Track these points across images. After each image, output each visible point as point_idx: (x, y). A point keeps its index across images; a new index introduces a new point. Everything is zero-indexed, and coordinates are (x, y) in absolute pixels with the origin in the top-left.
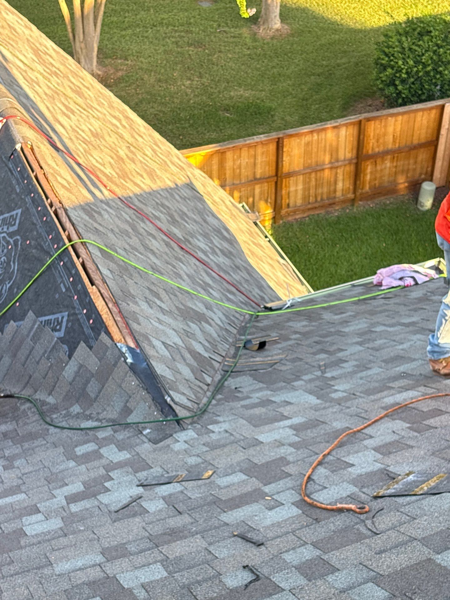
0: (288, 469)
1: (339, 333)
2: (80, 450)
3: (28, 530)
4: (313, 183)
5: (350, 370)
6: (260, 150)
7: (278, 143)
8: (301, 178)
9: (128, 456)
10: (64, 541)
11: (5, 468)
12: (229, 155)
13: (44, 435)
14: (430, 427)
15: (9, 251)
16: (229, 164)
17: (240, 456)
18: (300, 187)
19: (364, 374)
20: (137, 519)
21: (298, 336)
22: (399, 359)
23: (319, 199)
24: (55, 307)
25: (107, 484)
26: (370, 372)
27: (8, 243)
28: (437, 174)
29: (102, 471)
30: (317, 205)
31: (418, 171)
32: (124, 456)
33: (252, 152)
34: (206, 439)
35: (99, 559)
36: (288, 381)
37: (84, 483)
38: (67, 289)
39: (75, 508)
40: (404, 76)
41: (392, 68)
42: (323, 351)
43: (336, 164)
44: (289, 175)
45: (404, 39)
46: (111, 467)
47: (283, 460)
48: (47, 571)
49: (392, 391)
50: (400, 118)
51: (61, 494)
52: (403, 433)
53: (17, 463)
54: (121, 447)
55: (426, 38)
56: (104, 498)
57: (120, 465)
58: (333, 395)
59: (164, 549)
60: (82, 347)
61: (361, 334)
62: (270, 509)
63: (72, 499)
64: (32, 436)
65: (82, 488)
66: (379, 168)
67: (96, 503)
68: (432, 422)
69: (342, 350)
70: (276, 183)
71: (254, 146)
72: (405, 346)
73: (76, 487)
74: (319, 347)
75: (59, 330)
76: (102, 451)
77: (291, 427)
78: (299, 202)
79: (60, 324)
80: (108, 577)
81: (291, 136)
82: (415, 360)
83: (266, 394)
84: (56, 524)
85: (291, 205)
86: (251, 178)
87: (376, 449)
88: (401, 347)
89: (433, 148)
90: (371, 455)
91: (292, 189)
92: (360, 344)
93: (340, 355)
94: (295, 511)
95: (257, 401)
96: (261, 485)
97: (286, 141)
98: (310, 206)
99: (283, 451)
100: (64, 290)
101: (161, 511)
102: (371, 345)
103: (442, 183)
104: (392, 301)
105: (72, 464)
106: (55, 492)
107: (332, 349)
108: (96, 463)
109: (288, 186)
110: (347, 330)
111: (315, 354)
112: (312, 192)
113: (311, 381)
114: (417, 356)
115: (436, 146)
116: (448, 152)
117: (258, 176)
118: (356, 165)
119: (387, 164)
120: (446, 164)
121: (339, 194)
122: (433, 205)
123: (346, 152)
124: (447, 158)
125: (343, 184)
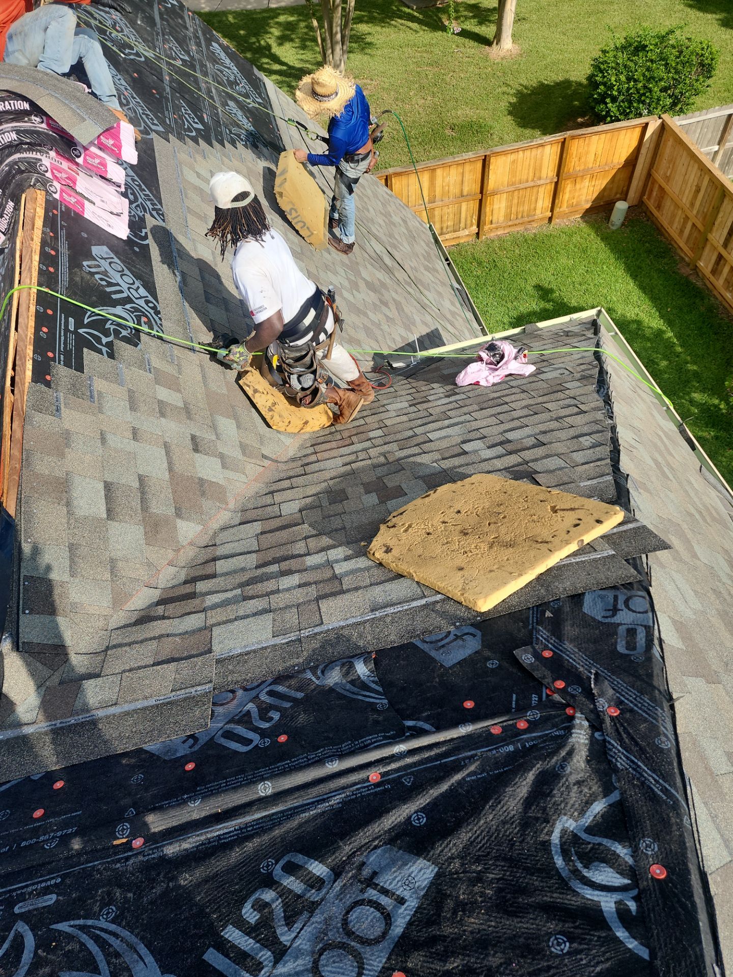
4: (515, 201)
6: (468, 167)
7: (484, 161)
8: (505, 195)
12: (439, 172)
16: (439, 181)
18: (503, 204)
23: (520, 216)
28: (632, 194)
30: (517, 222)
31: (614, 191)
33: (460, 169)
40: (615, 93)
41: (605, 85)
43: (539, 182)
44: (494, 193)
45: (620, 54)
50: (603, 136)
55: (641, 53)
66: (578, 186)
70: (481, 201)
71: (463, 164)
78: (501, 219)
81: (498, 153)
85: (493, 222)
86: (458, 195)
89: (631, 168)
91: (496, 206)
97: (493, 160)
98: (510, 223)
103: (635, 203)
109: (492, 204)
112: (514, 209)
115: (634, 166)
116: (645, 172)
117: (465, 193)
118: (557, 184)
119: (586, 183)
120: (641, 184)
121: (538, 212)
122: (623, 224)
123: (549, 170)
124: (643, 178)
125: (543, 202)
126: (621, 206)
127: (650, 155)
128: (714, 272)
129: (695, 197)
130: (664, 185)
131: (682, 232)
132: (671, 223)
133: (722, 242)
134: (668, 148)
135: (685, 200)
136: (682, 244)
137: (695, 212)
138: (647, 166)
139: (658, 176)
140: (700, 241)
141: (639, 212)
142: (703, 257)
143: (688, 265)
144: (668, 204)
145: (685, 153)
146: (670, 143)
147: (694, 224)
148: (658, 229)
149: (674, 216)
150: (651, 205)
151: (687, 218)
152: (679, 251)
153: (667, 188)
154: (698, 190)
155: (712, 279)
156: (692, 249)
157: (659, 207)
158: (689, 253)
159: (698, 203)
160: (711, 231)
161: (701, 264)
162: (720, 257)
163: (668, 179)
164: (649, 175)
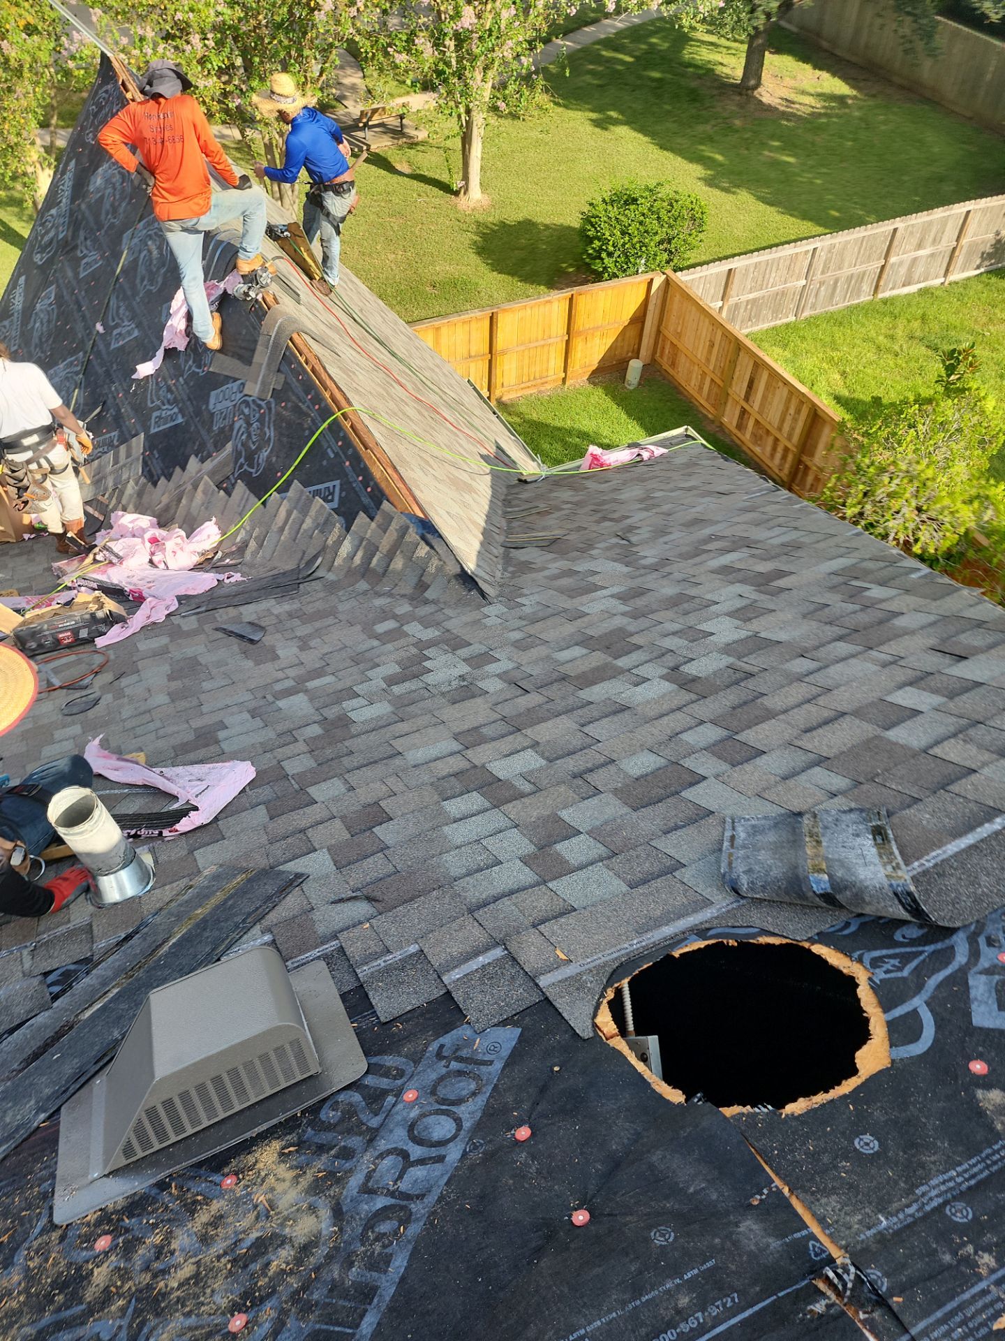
0: (636, 640)
1: (615, 501)
2: (381, 628)
3: (352, 715)
4: (526, 361)
5: (647, 535)
6: (474, 325)
7: (491, 318)
8: (515, 355)
9: (437, 633)
10: (403, 727)
11: (301, 649)
12: (444, 331)
13: (333, 612)
14: (782, 590)
15: (263, 415)
16: (444, 340)
17: (569, 629)
18: (514, 365)
19: (666, 539)
20: (479, 700)
21: (569, 506)
22: (697, 522)
23: (532, 378)
24: (325, 476)
25: (427, 664)
26: (671, 537)
27: (260, 407)
28: (644, 352)
29: (414, 651)
30: (529, 384)
31: (626, 349)
32: (431, 633)
33: (466, 327)
34: (518, 612)
35: (455, 746)
36: (582, 551)
37: (398, 663)
38: (337, 454)
39: (397, 689)
40: (611, 249)
41: (599, 240)
42: (605, 519)
43: (550, 341)
44: (504, 352)
45: (610, 208)
46: (422, 645)
47: (622, 633)
48: (397, 761)
49: (712, 554)
50: (610, 292)
51: (377, 677)
52: (753, 597)
53: (312, 644)
54: (426, 623)
55: (632, 207)
56: (430, 679)
57: (432, 643)
58: (643, 562)
59: (529, 732)
60: (362, 518)
61: (641, 501)
62: (636, 685)
63: (392, 681)
64: (320, 615)
65: (398, 669)
66: (589, 344)
67: (421, 685)
68: (782, 583)
69: (628, 517)
70: (490, 362)
71: (469, 322)
72: (699, 509)
73: (392, 669)
74: (600, 515)
75: (332, 501)
76: (405, 628)
77: (612, 596)
78: (513, 381)
79: (332, 494)
80: (475, 767)
81: (505, 310)
82: (718, 522)
83: (563, 564)
84: (382, 709)
85: (505, 384)
86: (466, 355)
87: (730, 614)
88: (694, 510)
89: (640, 325)
90: (728, 623)
91: (506, 367)
92: (646, 509)
93: (629, 521)
94: (667, 686)
95: (557, 571)
96: (610, 659)
97: (500, 317)
98: (523, 385)
99: (619, 621)
100: (332, 456)
101: (501, 690)
102: (658, 510)
103: (648, 361)
104: (656, 468)
105: (376, 643)
106: (370, 674)
107: (616, 516)
108: (402, 642)
109: (502, 365)
110: (623, 497)
111: (598, 522)
112: (526, 370)
113: (608, 549)
114: (719, 518)
115: (643, 323)
116: (654, 329)
117: (473, 354)
118: (568, 342)
119: (597, 340)
120: (652, 341)
121: (551, 372)
122: (639, 384)
123: (559, 327)
124: (653, 335)
125: (556, 362)
126: (635, 366)
127: (657, 311)
128: (740, 426)
129: (710, 352)
130: (675, 342)
131: (701, 388)
132: (688, 380)
133: (743, 395)
134: (675, 303)
135: (701, 354)
136: (702, 402)
137: (711, 367)
138: (656, 323)
139: (669, 332)
140: (721, 396)
141: (652, 371)
142: (727, 413)
143: (713, 422)
144: (682, 360)
145: (694, 309)
146: (677, 298)
147: (712, 380)
148: (676, 388)
149: (690, 372)
150: (665, 363)
151: (704, 374)
152: (701, 409)
153: (679, 345)
154: (712, 345)
155: (739, 434)
156: (713, 406)
157: (673, 365)
158: (711, 410)
159: (713, 359)
160: (731, 385)
161: (725, 420)
162: (744, 412)
163: (679, 335)
164: (659, 332)
